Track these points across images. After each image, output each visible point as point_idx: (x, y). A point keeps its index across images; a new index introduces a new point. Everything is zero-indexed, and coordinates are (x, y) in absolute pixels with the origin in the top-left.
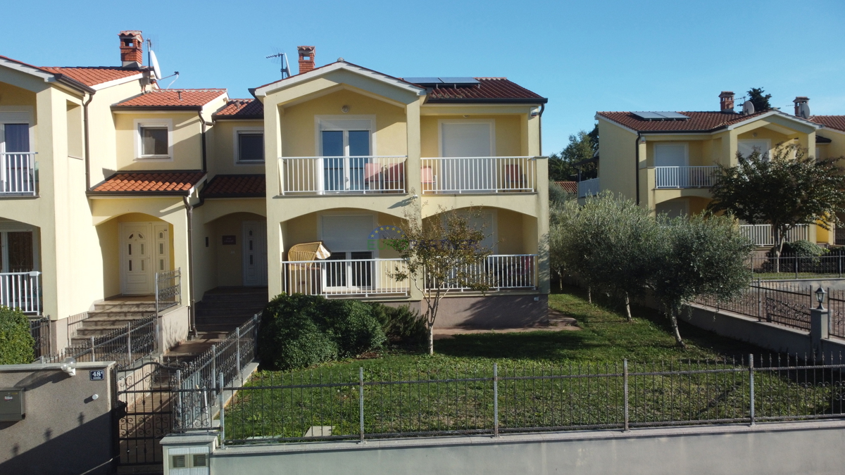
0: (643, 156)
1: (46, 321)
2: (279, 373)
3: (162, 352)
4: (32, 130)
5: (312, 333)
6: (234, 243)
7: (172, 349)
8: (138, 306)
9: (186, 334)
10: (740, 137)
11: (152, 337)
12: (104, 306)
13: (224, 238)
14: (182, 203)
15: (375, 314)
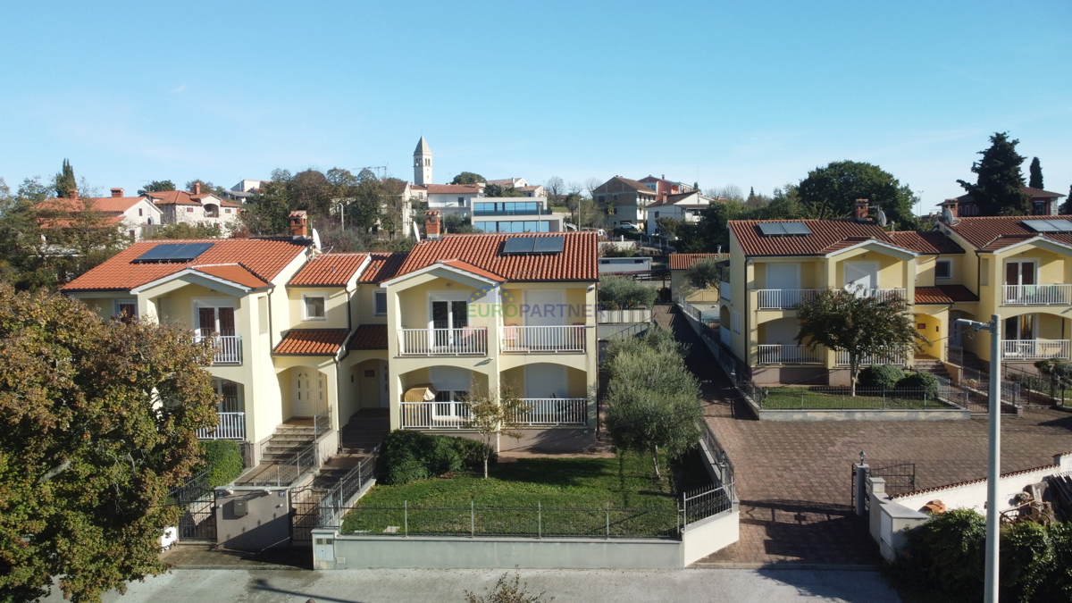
0: (751, 277)
1: (248, 444)
2: (388, 487)
3: (319, 466)
4: (236, 313)
5: (410, 461)
6: (373, 376)
7: (326, 463)
8: (304, 430)
9: (336, 450)
10: (839, 264)
11: (313, 457)
12: (282, 429)
13: (366, 372)
14: (332, 360)
15: (455, 447)
